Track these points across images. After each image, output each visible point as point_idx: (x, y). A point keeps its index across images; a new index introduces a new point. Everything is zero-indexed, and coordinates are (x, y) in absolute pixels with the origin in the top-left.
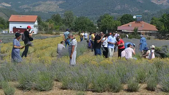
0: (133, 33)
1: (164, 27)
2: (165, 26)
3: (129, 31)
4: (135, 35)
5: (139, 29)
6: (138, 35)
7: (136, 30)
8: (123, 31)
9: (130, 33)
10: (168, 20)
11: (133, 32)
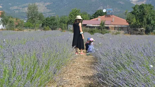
0: (99, 28)
1: (135, 19)
2: (137, 19)
3: (95, 26)
4: (102, 30)
5: (106, 23)
6: (105, 30)
7: (102, 24)
8: (87, 25)
9: (96, 28)
10: (140, 12)
11: (99, 26)
